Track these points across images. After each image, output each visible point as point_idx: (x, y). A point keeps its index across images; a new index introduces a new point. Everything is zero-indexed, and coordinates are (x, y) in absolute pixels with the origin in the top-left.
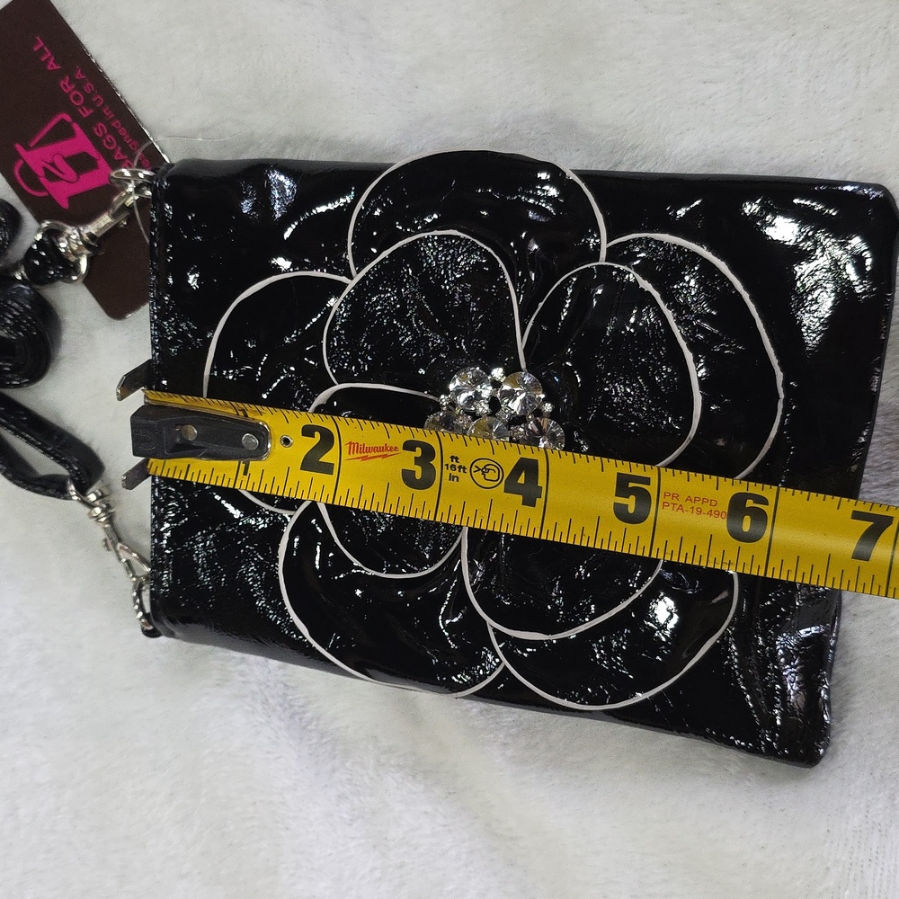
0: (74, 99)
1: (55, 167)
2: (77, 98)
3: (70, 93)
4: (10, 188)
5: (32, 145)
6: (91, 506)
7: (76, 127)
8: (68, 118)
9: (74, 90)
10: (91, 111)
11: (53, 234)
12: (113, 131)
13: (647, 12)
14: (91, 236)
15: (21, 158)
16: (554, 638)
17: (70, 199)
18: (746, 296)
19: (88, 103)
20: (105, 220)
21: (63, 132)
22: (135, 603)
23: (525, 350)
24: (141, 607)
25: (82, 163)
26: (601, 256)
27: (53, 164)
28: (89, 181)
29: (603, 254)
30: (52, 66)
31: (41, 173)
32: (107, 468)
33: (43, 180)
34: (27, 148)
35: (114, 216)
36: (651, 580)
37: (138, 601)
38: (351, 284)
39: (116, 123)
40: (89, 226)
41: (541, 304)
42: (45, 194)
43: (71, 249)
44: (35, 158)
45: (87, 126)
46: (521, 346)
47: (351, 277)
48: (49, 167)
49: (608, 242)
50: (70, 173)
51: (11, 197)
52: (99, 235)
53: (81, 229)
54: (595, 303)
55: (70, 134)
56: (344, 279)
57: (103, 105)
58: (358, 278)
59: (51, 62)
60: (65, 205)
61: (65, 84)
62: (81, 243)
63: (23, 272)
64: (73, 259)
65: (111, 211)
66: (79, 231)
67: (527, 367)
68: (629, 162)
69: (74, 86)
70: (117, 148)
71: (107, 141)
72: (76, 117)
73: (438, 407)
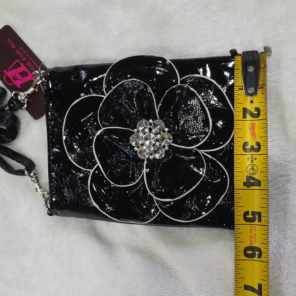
0: (20, 56)
1: (16, 76)
2: (21, 55)
3: (19, 54)
4: (3, 83)
5: (8, 70)
6: (32, 177)
7: (21, 63)
8: (19, 61)
9: (20, 53)
10: (26, 59)
11: (16, 95)
12: (32, 64)
13: (185, 12)
14: (28, 94)
15: (6, 74)
17: (21, 85)
19: (25, 56)
20: (32, 89)
21: (18, 65)
22: (45, 206)
23: (158, 113)
24: (47, 207)
25: (23, 74)
26: (178, 83)
27: (15, 75)
28: (26, 79)
30: (13, 47)
31: (11, 78)
32: (36, 166)
33: (12, 80)
34: (7, 71)
35: (34, 88)
36: (202, 178)
37: (46, 205)
38: (105, 97)
39: (33, 62)
40: (27, 92)
41: (162, 99)
42: (13, 84)
43: (22, 99)
44: (10, 74)
45: (24, 63)
46: (157, 111)
48: (14, 76)
49: (180, 79)
50: (20, 77)
51: (3, 86)
52: (30, 94)
53: (25, 93)
55: (20, 66)
56: (103, 96)
57: (29, 57)
58: (107, 95)
59: (13, 46)
60: (19, 87)
61: (17, 52)
62: (25, 97)
63: (8, 107)
64: (22, 102)
65: (33, 86)
66: (24, 93)
67: (159, 118)
68: (184, 56)
69: (20, 52)
70: (34, 69)
71: (31, 67)
72: (21, 61)
73: (133, 133)
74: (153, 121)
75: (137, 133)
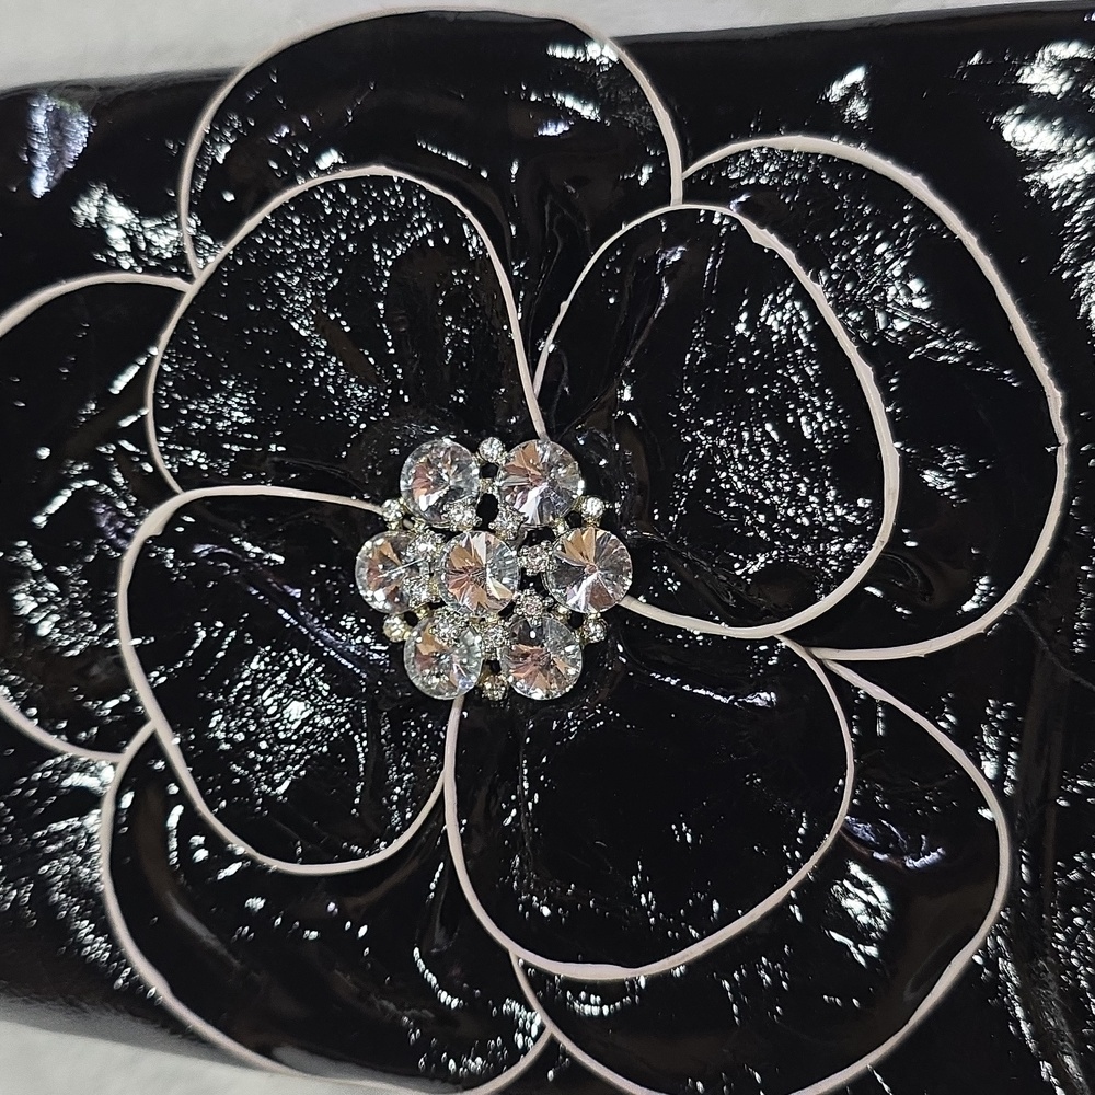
16: (642, 975)
18: (971, 241)
23: (540, 400)
26: (673, 196)
29: (677, 190)
36: (829, 839)
38: (190, 290)
41: (565, 306)
46: (531, 390)
47: (188, 278)
49: (685, 166)
54: (666, 291)
56: (176, 283)
58: (201, 278)
67: (549, 431)
73: (380, 526)
74: (508, 448)
75: (407, 523)
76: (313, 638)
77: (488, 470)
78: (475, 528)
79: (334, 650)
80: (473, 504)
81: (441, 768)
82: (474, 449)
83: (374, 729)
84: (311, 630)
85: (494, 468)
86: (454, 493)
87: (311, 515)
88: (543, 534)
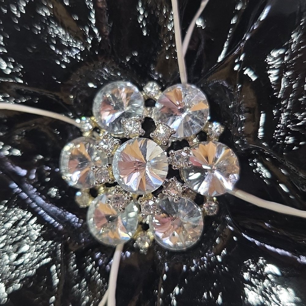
74: (163, 90)
75: (95, 134)
76: (30, 201)
77: (149, 102)
78: (140, 136)
79: (43, 209)
80: (141, 121)
81: (107, 288)
82: (141, 89)
83: (65, 262)
84: (30, 196)
85: (153, 101)
86: (127, 115)
87: (36, 124)
88: (182, 144)
